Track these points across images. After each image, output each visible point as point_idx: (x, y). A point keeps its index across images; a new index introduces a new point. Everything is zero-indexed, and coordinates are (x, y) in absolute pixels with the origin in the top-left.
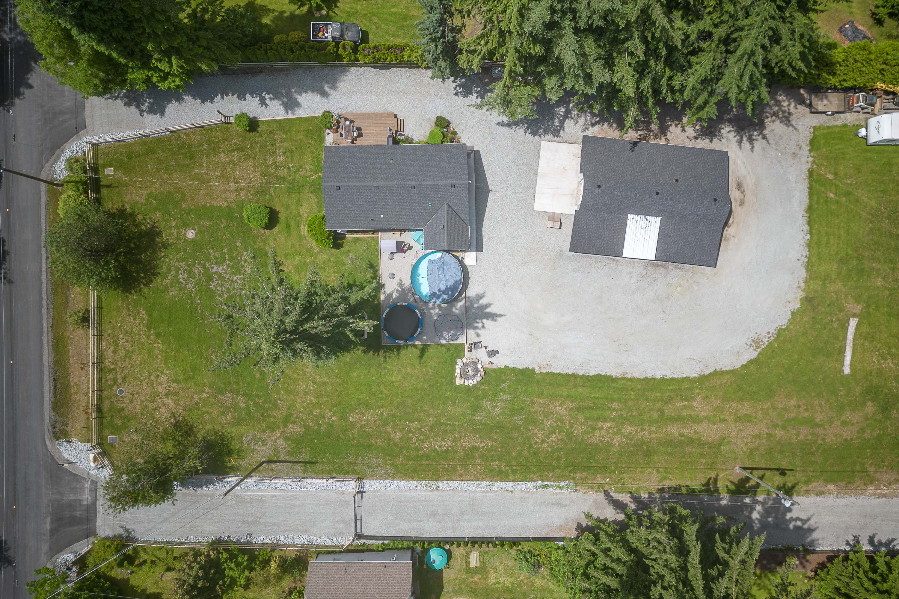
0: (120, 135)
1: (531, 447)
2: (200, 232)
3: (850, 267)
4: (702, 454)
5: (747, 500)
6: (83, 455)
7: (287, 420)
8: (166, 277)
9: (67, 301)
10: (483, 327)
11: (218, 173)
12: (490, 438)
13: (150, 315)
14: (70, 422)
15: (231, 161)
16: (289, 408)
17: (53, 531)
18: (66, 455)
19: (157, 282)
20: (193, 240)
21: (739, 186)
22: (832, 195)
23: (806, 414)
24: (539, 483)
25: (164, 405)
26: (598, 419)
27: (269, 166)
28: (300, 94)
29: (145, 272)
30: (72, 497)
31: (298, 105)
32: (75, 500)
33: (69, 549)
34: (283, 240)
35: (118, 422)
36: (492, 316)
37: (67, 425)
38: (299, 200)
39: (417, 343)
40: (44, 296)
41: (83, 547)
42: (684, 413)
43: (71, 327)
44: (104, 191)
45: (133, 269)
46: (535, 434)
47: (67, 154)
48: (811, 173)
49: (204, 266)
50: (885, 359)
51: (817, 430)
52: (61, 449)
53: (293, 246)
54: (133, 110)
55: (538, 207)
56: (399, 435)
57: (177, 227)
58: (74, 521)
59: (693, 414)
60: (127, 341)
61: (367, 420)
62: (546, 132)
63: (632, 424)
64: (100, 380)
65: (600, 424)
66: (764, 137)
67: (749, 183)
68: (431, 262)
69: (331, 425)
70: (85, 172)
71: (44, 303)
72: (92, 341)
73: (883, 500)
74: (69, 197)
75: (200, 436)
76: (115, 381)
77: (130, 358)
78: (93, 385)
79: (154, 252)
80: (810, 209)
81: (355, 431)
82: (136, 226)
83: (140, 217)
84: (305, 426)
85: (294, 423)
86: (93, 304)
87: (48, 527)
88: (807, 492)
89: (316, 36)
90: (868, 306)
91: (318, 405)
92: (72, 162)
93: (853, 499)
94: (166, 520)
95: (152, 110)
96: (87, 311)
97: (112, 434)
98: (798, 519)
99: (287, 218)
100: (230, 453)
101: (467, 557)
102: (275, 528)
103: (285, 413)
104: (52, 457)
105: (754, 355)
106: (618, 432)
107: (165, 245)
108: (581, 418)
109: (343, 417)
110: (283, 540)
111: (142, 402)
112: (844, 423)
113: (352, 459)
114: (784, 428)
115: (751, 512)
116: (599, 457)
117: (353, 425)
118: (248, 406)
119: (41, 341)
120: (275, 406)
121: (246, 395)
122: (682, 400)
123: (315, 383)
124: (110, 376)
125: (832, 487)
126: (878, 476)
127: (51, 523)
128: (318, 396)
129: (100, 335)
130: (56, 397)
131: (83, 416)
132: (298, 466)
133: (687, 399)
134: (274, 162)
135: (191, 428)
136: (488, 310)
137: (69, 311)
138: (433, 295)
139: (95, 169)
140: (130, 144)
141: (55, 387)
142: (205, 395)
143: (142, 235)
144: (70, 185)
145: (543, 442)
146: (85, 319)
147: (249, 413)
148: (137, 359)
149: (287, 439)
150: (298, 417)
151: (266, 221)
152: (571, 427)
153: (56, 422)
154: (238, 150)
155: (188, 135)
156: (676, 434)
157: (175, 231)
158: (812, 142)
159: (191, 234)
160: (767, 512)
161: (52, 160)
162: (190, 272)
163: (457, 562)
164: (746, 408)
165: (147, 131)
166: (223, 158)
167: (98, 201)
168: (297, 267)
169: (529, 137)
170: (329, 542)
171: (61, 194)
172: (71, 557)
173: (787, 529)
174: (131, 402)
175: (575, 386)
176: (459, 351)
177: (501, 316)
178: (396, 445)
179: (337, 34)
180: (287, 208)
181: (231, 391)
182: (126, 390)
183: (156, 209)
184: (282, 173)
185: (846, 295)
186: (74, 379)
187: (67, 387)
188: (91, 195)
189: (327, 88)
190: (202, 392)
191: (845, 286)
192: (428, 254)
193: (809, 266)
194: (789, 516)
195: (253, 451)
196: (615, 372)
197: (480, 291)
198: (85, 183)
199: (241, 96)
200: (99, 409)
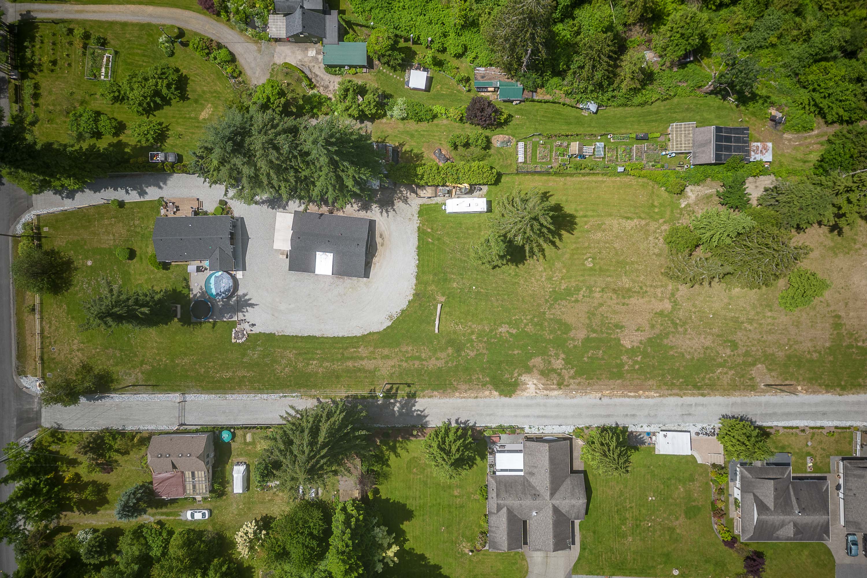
0: (51, 210)
1: (275, 375)
2: (94, 262)
3: (440, 277)
4: (366, 377)
5: (392, 401)
6: (34, 383)
7: (142, 363)
8: (76, 286)
9: (24, 300)
10: (247, 311)
11: (104, 230)
12: (253, 371)
13: (68, 307)
14: (27, 366)
15: (111, 224)
16: (143, 356)
17: (18, 426)
18: (24, 384)
19: (72, 289)
20: (91, 266)
21: (381, 236)
22: (430, 240)
23: (417, 354)
24: (281, 394)
25: (76, 356)
26: (310, 359)
27: (131, 226)
28: (147, 187)
29: (65, 283)
30: (28, 407)
31: (146, 193)
32: (30, 409)
33: (26, 435)
34: (138, 266)
35: (53, 366)
36: (252, 305)
37: (25, 368)
38: (147, 245)
39: (211, 320)
40: (11, 297)
41: (34, 434)
42: (355, 355)
43: (26, 314)
44: (43, 240)
45: (59, 282)
46: (277, 368)
47: (23, 220)
48: (419, 228)
49: (97, 280)
50: (458, 325)
51: (424, 362)
52: (22, 380)
53: (144, 269)
54: (58, 197)
55: (276, 247)
56: (203, 370)
57: (82, 259)
58: (29, 420)
59: (359, 355)
60: (56, 321)
61: (185, 362)
62: (279, 207)
63: (328, 362)
64: (42, 343)
65: (311, 362)
66: (394, 210)
67: (386, 234)
68: (216, 277)
69: (166, 365)
70: (33, 230)
71: (12, 301)
72: (38, 322)
73: (463, 400)
74: (24, 244)
75: (96, 372)
76: (50, 343)
77: (58, 330)
78: (38, 345)
79: (70, 273)
80: (419, 247)
81: (179, 368)
82: (61, 259)
83: (63, 254)
84: (152, 366)
85: (146, 364)
86: (37, 301)
87: (15, 423)
88: (424, 396)
89: (152, 159)
90: (448, 298)
91: (159, 354)
92: (26, 225)
93: (448, 400)
94: (79, 418)
95: (68, 197)
96: (34, 305)
97: (49, 372)
98: (418, 410)
99: (140, 254)
100: (112, 381)
101: (245, 436)
102: (138, 422)
103: (141, 359)
104: (17, 385)
105: (390, 324)
106: (321, 366)
107: (76, 269)
108: (301, 359)
109: (172, 361)
110: (142, 428)
111: (65, 354)
112: (437, 359)
113: (178, 383)
114: (406, 361)
115: (394, 407)
116: (312, 379)
117: (178, 365)
118: (121, 355)
119: (10, 322)
120: (136, 355)
121: (120, 349)
122: (353, 348)
123: (156, 342)
124: (47, 341)
125: (436, 393)
126: (459, 387)
127: (17, 421)
128: (158, 349)
129: (42, 318)
130: (18, 352)
131: (34, 363)
132: (149, 388)
133: (355, 348)
134: (134, 224)
135: (91, 368)
136: (250, 302)
137: (25, 305)
138: (217, 294)
139: (38, 228)
140: (57, 215)
141: (18, 347)
142: (98, 350)
143: (64, 263)
144: (24, 238)
145: (281, 372)
146: (33, 310)
147: (122, 359)
148: (62, 331)
149: (142, 373)
150: (148, 361)
151: (127, 256)
152: (296, 364)
153: (19, 366)
154: (114, 218)
155: (87, 210)
156: (351, 366)
157: (81, 261)
158: (419, 212)
159: (89, 263)
160: (402, 407)
161: (15, 224)
162: (89, 284)
163: (239, 439)
164: (386, 351)
165: (66, 208)
166: (106, 222)
167: (40, 246)
168: (146, 280)
169: (270, 210)
170: (167, 428)
171: (20, 242)
172: (28, 439)
173: (413, 416)
174: (59, 354)
175: (297, 342)
176: (234, 324)
177: (256, 305)
178: (202, 375)
179: (163, 159)
180: (141, 248)
181: (112, 348)
182: (56, 348)
183: (71, 250)
184: (138, 230)
185: (437, 292)
186: (28, 342)
187: (25, 347)
188: (36, 242)
189: (161, 184)
190: (97, 348)
191: (436, 287)
192: (215, 273)
193: (418, 277)
194: (414, 409)
195: (125, 380)
196: (318, 334)
197: (245, 292)
198: (33, 236)
199: (116, 189)
200: (42, 359)
